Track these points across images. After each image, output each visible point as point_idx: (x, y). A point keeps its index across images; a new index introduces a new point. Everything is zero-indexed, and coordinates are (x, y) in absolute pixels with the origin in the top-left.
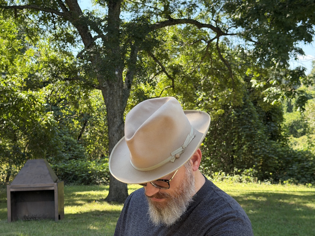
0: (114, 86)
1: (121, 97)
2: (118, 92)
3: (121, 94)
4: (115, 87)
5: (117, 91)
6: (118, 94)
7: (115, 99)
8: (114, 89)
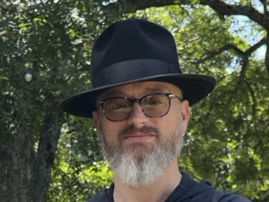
0: (11, 157)
1: (29, 183)
2: (22, 171)
3: (29, 177)
4: (15, 160)
5: (19, 169)
6: (22, 175)
7: (14, 189)
8: (12, 165)
